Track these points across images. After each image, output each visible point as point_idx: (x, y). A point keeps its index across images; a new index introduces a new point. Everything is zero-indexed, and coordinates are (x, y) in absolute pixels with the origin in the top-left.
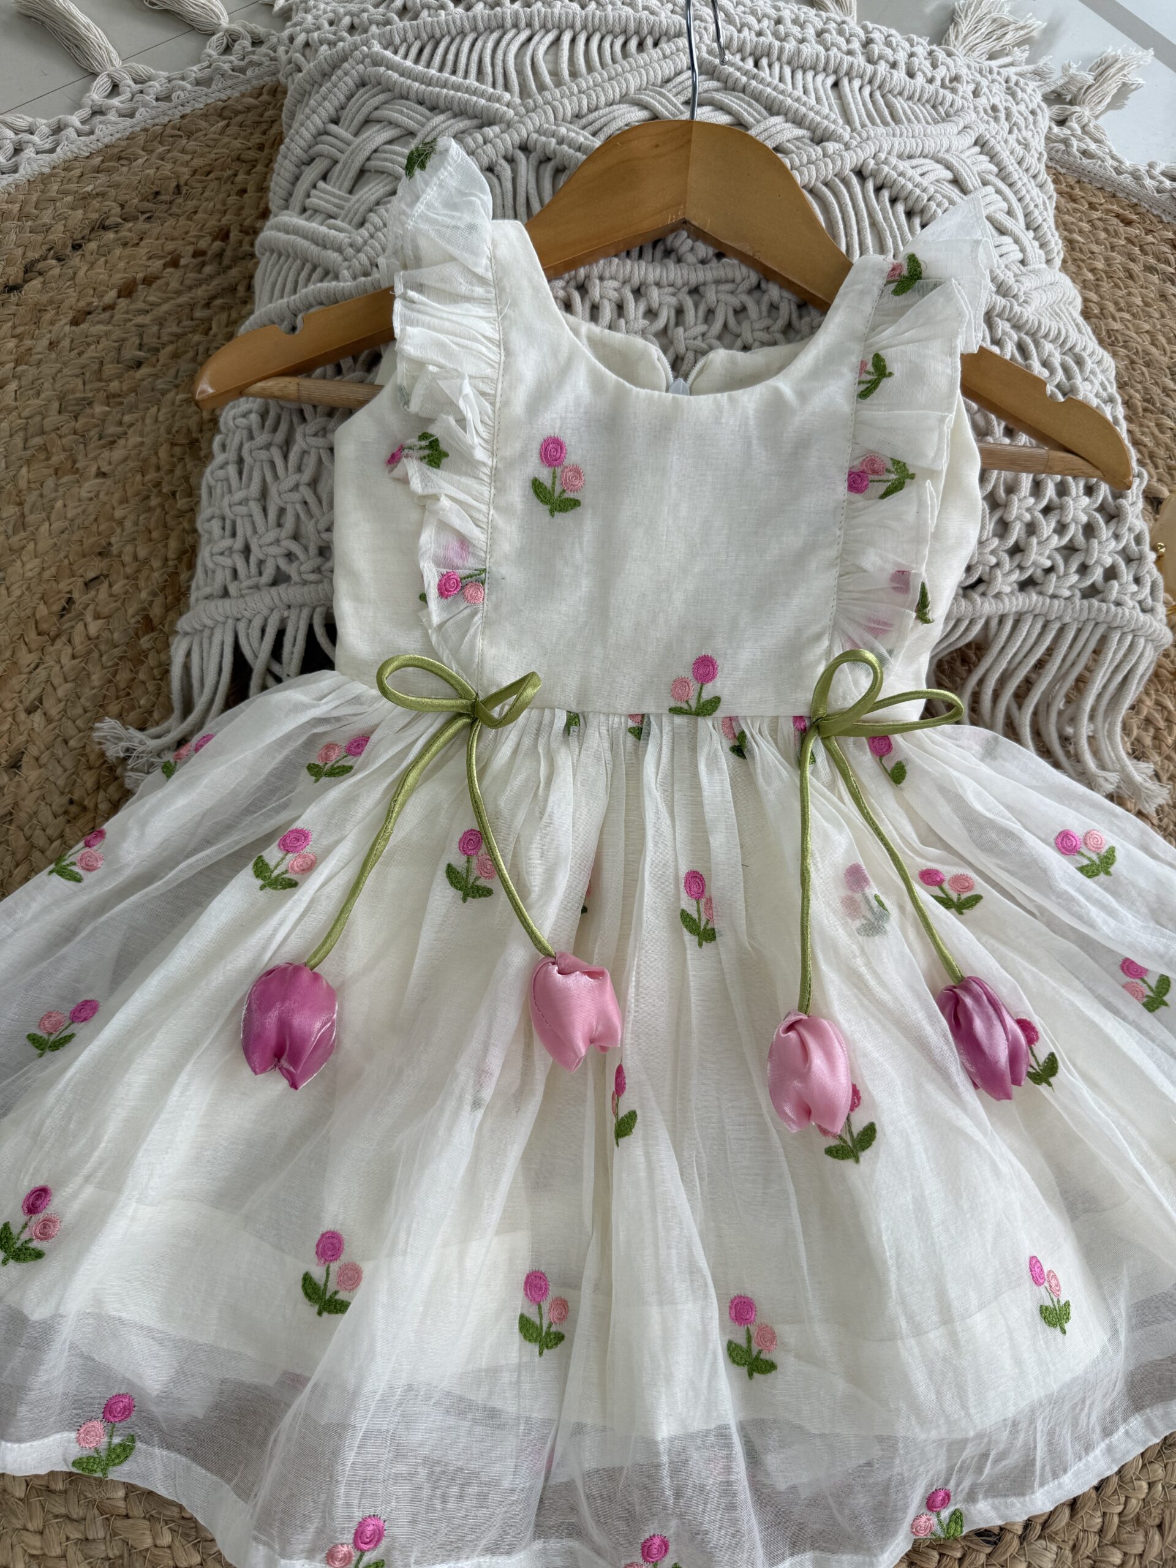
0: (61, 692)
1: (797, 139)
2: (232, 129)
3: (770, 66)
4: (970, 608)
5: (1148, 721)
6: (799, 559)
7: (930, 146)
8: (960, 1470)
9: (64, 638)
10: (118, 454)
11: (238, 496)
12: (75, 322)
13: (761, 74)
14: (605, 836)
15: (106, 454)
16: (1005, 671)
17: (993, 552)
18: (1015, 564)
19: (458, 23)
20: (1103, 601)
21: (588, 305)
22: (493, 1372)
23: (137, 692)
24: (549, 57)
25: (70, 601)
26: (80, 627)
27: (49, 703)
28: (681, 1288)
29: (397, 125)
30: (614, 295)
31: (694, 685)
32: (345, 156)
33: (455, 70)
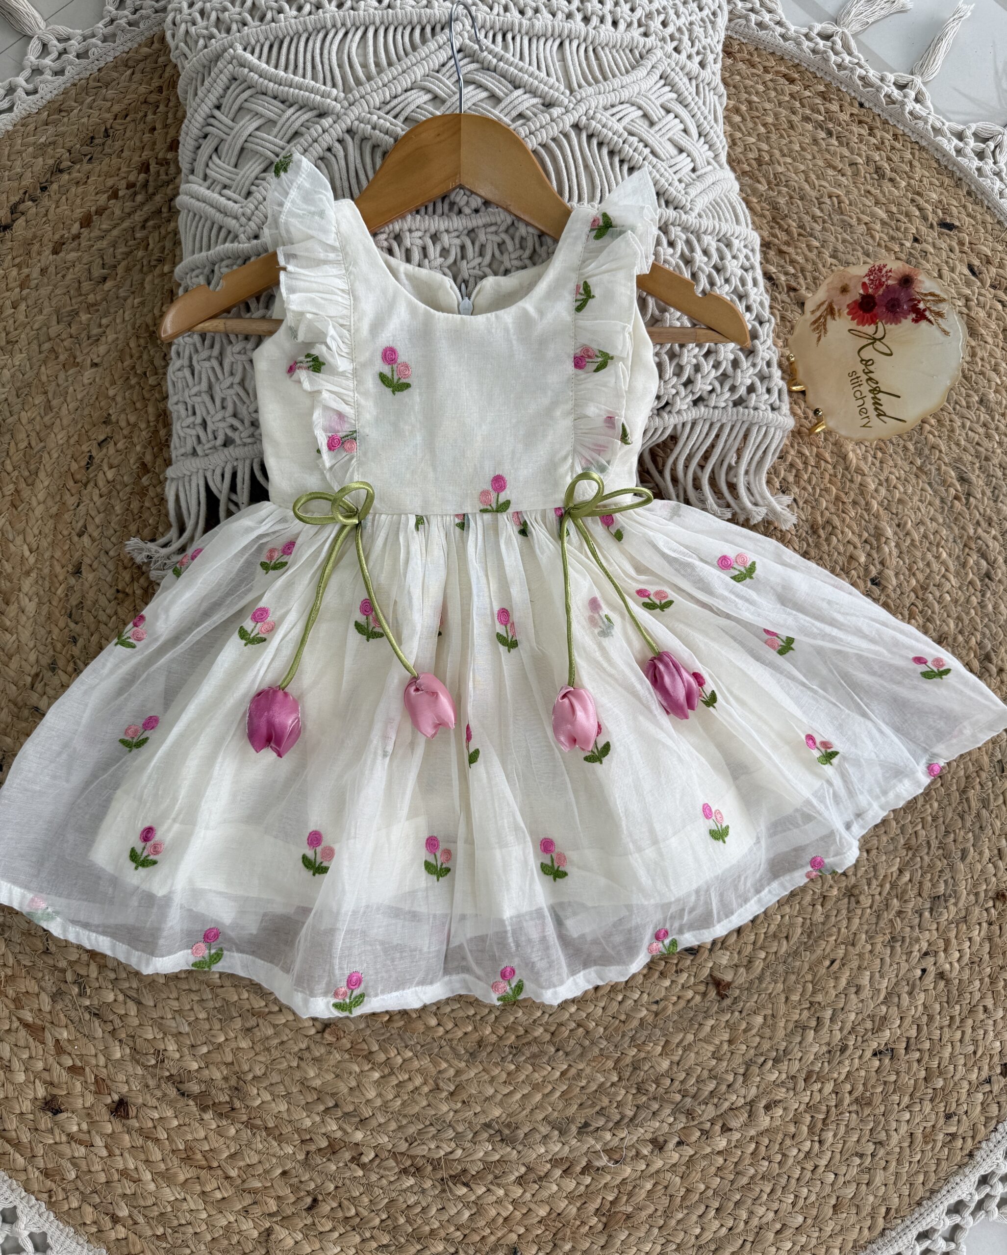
0: (97, 520)
1: (534, 107)
2: (138, 76)
3: (513, 39)
4: (662, 421)
6: (549, 411)
7: (625, 95)
8: (671, 918)
9: (92, 484)
10: (102, 349)
11: (194, 390)
12: (55, 252)
13: (508, 53)
14: (448, 591)
15: (95, 349)
16: (690, 453)
17: (673, 387)
18: (689, 391)
19: (294, 27)
20: (747, 407)
21: (403, 251)
22: (412, 894)
23: (145, 515)
24: (360, 51)
25: (91, 457)
26: (101, 474)
27: (91, 528)
28: (511, 838)
29: (262, 116)
30: (419, 242)
31: (493, 495)
32: (229, 138)
33: (296, 66)
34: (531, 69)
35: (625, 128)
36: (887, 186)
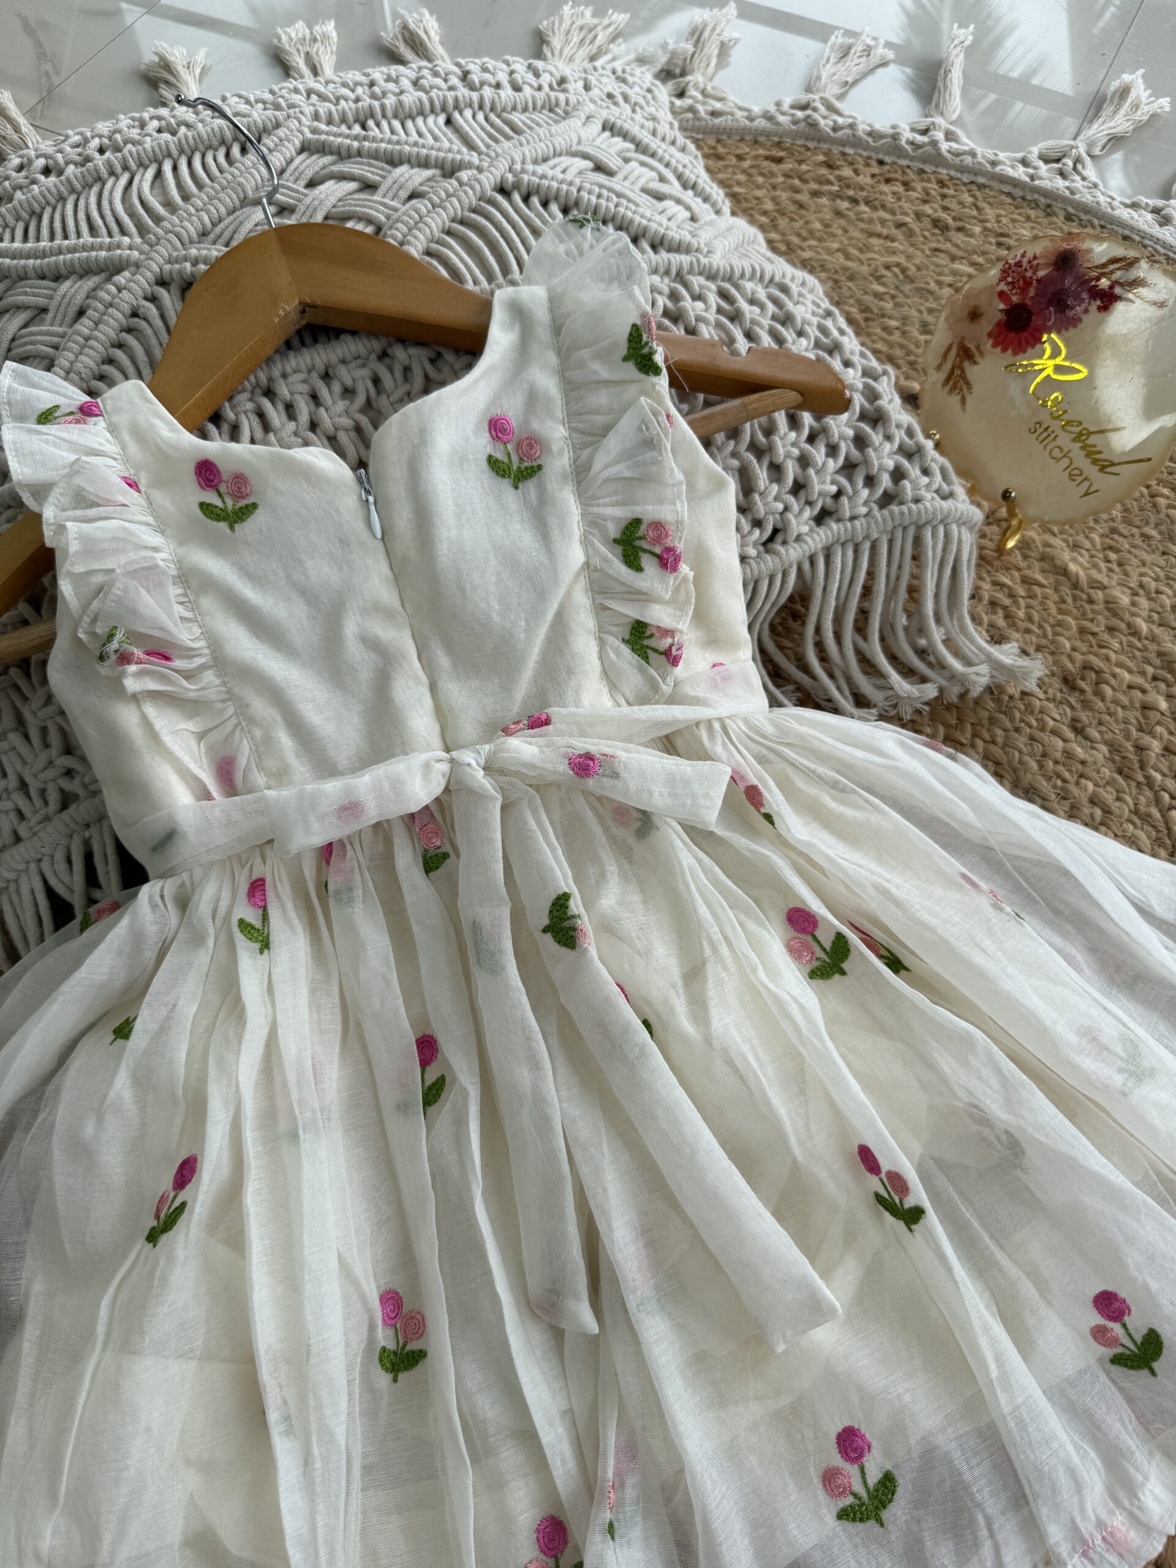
1: (429, 180)
3: (378, 125)
4: (777, 560)
5: (993, 604)
7: (560, 143)
13: (371, 133)
16: (836, 608)
18: (803, 501)
21: (281, 406)
24: (156, 191)
29: (27, 307)
30: (303, 388)
33: (65, 230)
36: (959, 238)
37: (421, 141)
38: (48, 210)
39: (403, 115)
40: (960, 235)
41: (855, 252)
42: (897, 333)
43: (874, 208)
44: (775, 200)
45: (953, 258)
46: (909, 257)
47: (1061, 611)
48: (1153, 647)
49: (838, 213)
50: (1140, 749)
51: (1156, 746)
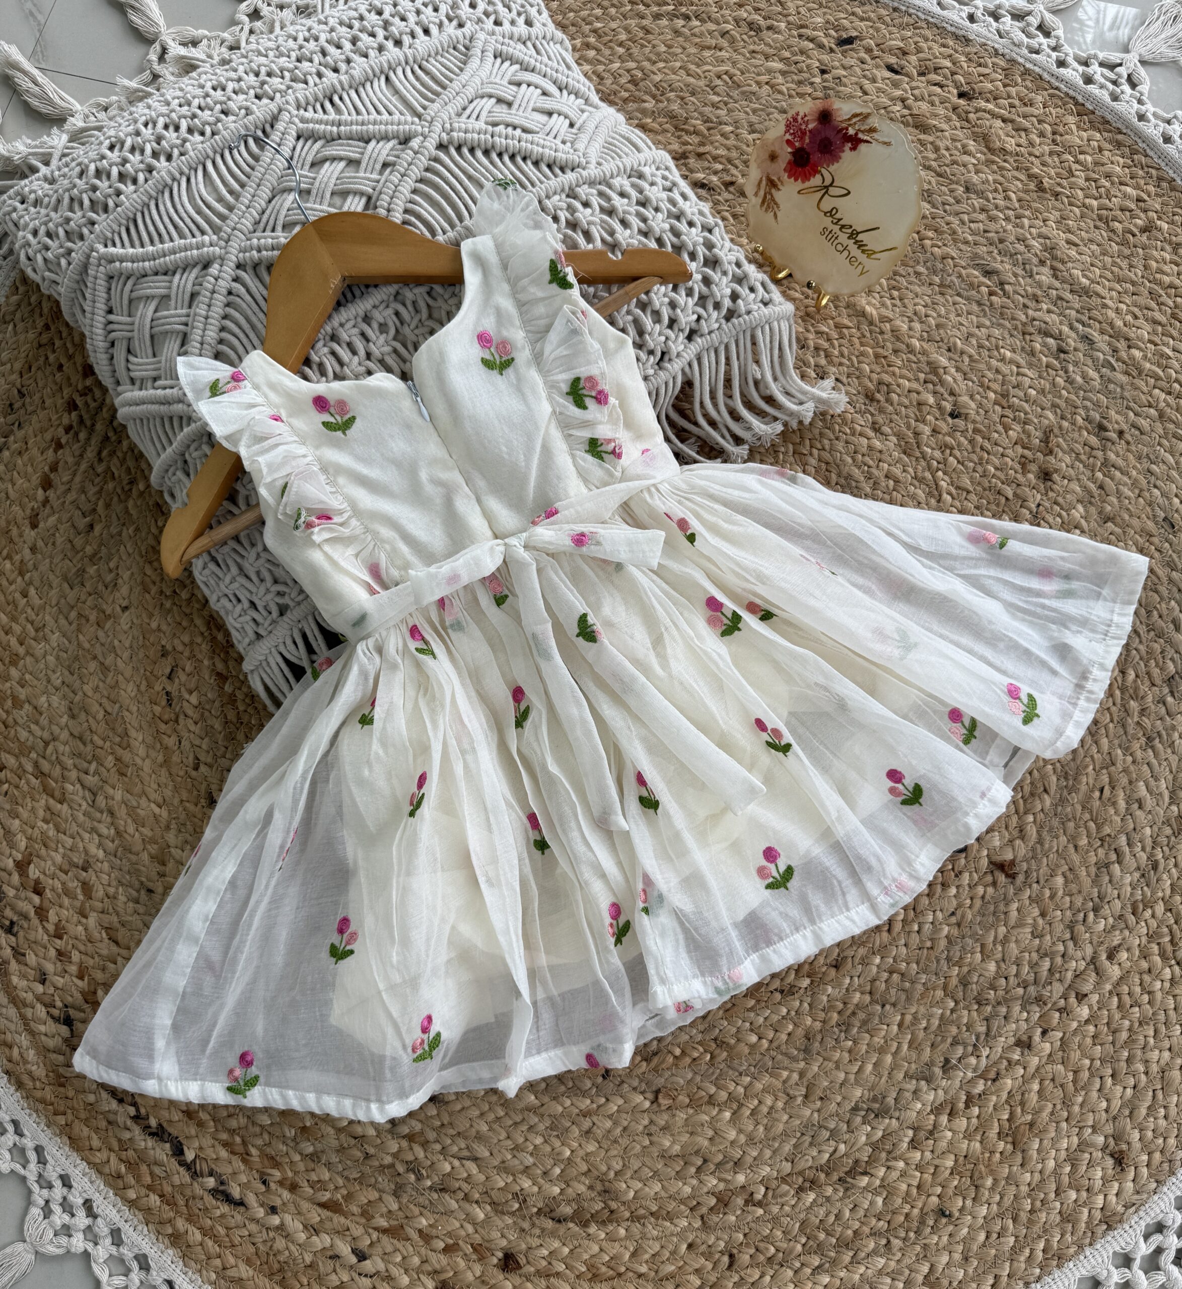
1: (392, 150)
2: (20, 326)
3: (341, 99)
4: (668, 372)
7: (470, 92)
9: (182, 717)
10: (125, 590)
11: (228, 579)
12: (34, 526)
15: (117, 595)
17: (660, 334)
18: (677, 331)
19: (139, 201)
20: (739, 316)
23: (245, 719)
24: (209, 188)
25: (168, 694)
26: (185, 704)
29: (153, 297)
30: (355, 331)
32: (136, 334)
33: (160, 235)
34: (372, 117)
35: (487, 123)
36: (768, 36)
37: (379, 118)
38: (139, 216)
39: (357, 86)
40: (770, 33)
41: (693, 67)
42: (732, 136)
43: (703, 21)
44: (627, 30)
45: (767, 57)
46: (734, 64)
47: (862, 344)
48: (923, 359)
49: (677, 32)
50: (917, 434)
51: (927, 430)
